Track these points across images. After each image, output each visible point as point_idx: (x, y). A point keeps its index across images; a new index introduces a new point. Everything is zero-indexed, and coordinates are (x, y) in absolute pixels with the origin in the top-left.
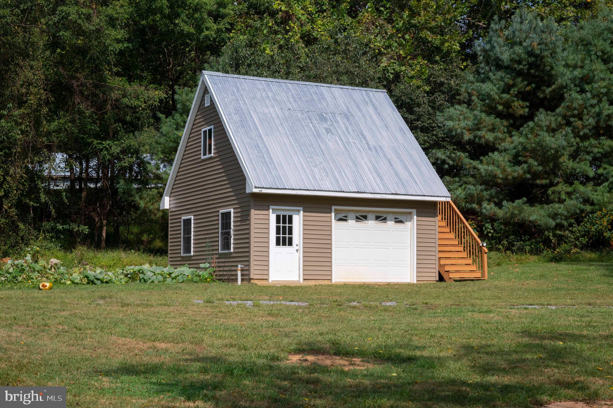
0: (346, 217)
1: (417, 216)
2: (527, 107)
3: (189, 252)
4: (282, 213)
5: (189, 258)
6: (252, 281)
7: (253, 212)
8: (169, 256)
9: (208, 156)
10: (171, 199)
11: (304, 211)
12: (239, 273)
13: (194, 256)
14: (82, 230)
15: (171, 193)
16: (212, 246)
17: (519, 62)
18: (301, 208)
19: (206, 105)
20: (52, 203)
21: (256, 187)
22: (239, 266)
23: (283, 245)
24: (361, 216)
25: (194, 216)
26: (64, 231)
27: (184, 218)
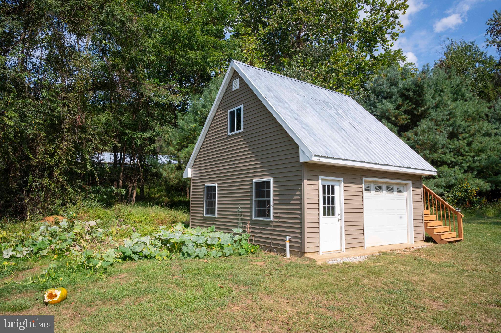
0: (369, 187)
1: (413, 187)
2: (409, 119)
3: (213, 213)
4: (327, 183)
5: (213, 219)
6: (306, 255)
7: (306, 182)
8: (191, 214)
9: (236, 132)
10: (193, 170)
11: (345, 182)
12: (288, 245)
13: (218, 218)
14: (120, 192)
15: (193, 165)
16: (244, 212)
17: (408, 90)
18: (342, 179)
19: (233, 89)
20: (96, 172)
21: (315, 156)
22: (288, 237)
23: (328, 215)
24: (378, 186)
25: (218, 184)
26: (105, 193)
27: (207, 185)
